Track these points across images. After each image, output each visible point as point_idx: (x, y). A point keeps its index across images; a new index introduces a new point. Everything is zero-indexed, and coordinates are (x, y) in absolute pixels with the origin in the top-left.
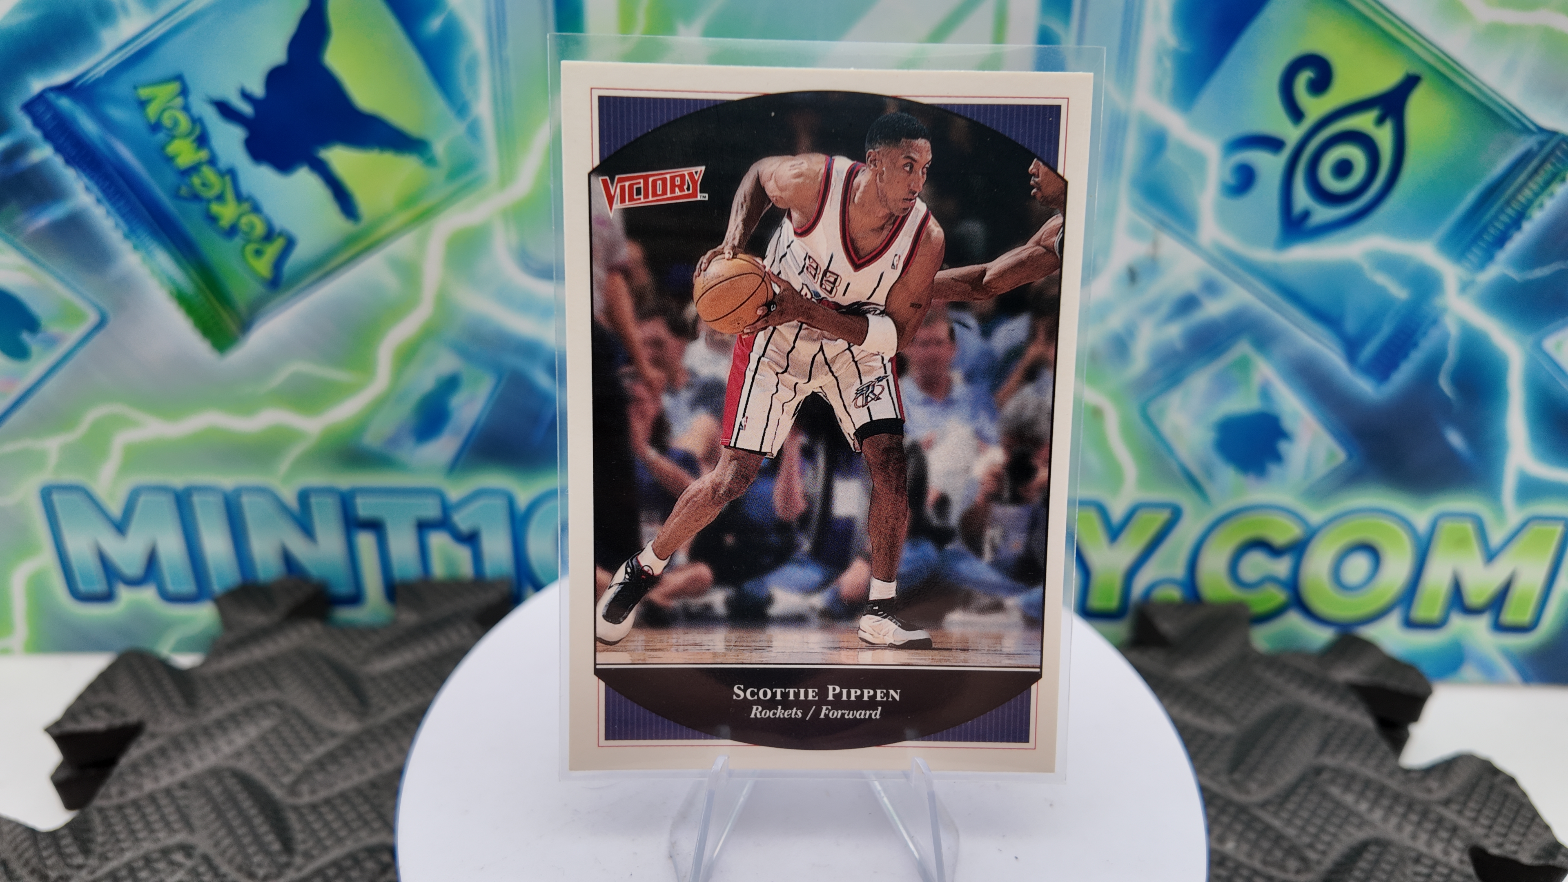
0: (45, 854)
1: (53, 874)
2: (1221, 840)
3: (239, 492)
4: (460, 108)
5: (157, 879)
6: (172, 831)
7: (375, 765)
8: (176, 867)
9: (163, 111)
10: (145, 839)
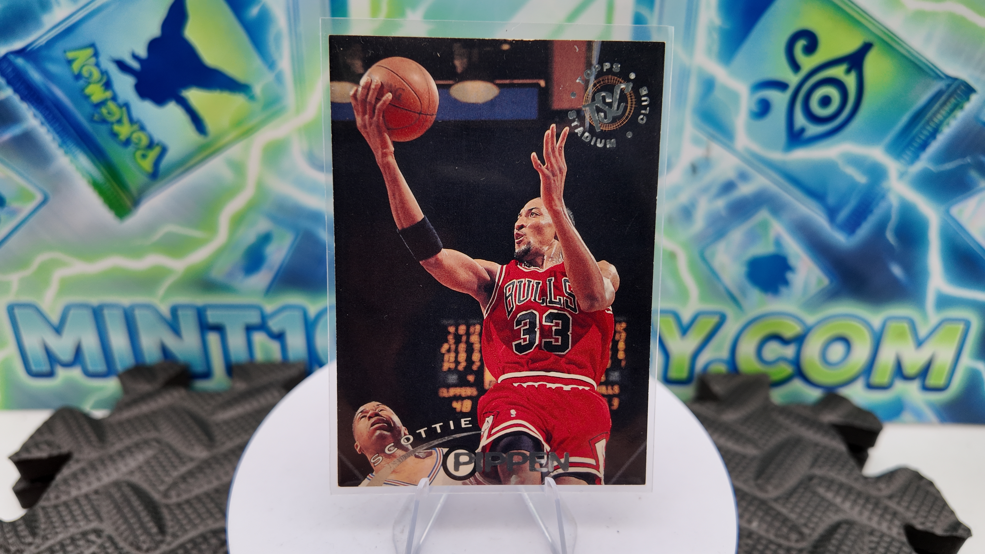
0: (8, 536)
1: (13, 549)
2: (750, 521)
3: (133, 308)
4: (271, 64)
5: (78, 551)
6: (89, 521)
7: (218, 478)
8: (91, 544)
9: (83, 66)
10: (71, 526)
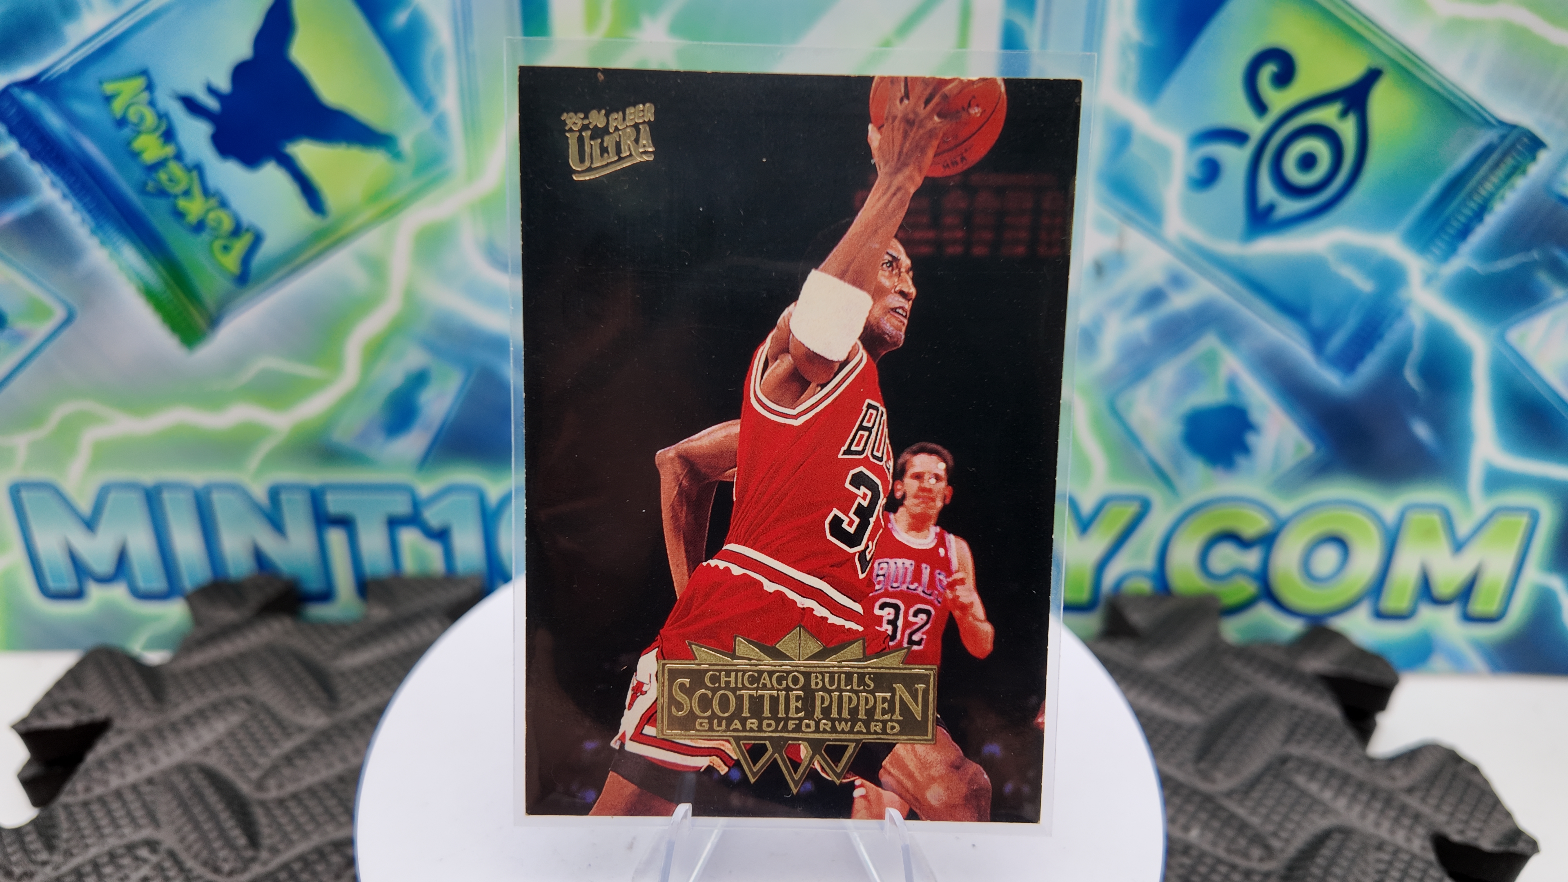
0: (10, 850)
1: (17, 870)
2: (1186, 829)
3: (208, 489)
4: (427, 102)
5: (120, 875)
6: (138, 827)
7: (342, 759)
8: (141, 863)
9: (130, 105)
10: (110, 835)
